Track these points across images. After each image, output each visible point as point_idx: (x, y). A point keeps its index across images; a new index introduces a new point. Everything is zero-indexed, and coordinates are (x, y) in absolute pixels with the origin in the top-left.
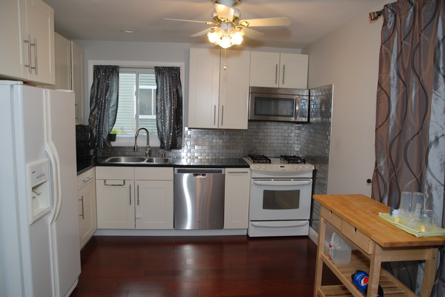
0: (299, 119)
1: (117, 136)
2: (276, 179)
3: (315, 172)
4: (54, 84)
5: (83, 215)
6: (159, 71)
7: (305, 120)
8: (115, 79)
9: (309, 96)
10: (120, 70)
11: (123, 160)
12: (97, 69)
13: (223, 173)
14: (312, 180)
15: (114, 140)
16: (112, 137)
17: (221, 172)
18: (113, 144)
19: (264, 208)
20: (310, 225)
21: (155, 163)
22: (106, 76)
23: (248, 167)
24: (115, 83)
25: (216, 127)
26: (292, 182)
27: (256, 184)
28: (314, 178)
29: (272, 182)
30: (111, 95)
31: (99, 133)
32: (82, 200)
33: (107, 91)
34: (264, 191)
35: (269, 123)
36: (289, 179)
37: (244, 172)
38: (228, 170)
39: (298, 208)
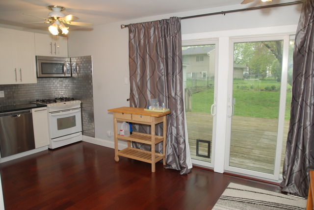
0: (67, 75)
2: (63, 111)
3: (81, 104)
7: (70, 75)
9: (71, 61)
13: (31, 112)
14: (80, 109)
17: (29, 112)
19: (58, 129)
20: (83, 134)
23: (46, 106)
26: (71, 112)
27: (52, 116)
28: (81, 107)
29: (61, 113)
34: (57, 119)
35: (52, 79)
38: (33, 110)
39: (75, 125)
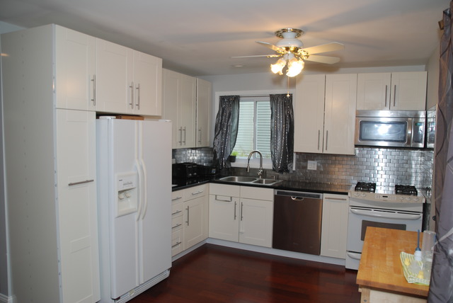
1: (237, 158)
3: (425, 206)
4: (160, 115)
5: (188, 222)
6: (273, 98)
7: (421, 145)
8: (236, 107)
9: (426, 118)
10: (241, 99)
11: (237, 179)
12: (222, 98)
13: (321, 198)
14: (422, 215)
15: (234, 161)
16: (232, 159)
17: (319, 196)
18: (233, 165)
19: (361, 239)
21: (264, 184)
22: (229, 104)
23: (346, 194)
24: (236, 111)
25: (320, 152)
26: (396, 215)
27: (353, 212)
28: (425, 213)
29: (373, 212)
30: (233, 121)
31: (222, 155)
32: (188, 209)
33: (229, 118)
34: (363, 221)
36: (393, 211)
37: (343, 199)
38: (325, 195)
